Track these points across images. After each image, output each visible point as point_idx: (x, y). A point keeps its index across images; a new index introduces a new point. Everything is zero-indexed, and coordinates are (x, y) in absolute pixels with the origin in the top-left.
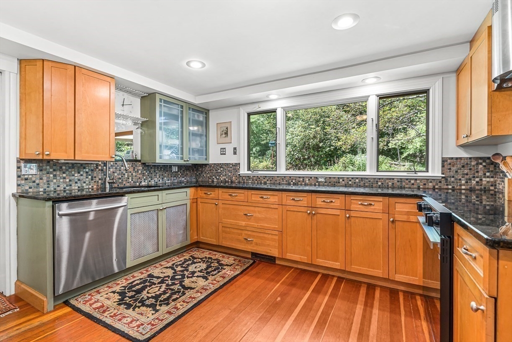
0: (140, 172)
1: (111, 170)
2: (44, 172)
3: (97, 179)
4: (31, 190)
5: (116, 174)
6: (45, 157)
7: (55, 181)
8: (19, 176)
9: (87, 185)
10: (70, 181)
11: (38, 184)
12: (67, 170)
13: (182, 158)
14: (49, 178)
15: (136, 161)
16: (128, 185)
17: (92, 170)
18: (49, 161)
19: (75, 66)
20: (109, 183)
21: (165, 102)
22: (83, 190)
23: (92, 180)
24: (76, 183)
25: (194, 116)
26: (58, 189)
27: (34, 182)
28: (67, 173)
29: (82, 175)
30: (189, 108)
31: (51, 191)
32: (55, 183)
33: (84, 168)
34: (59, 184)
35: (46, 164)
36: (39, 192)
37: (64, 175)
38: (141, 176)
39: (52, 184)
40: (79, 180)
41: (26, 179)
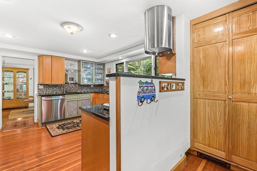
0: (77, 87)
1: (67, 87)
2: (45, 88)
3: (62, 90)
4: (41, 93)
5: (68, 88)
6: (44, 84)
7: (48, 90)
8: (38, 89)
9: (58, 92)
10: (53, 90)
11: (43, 91)
12: (52, 87)
13: (92, 82)
14: (47, 89)
15: (76, 84)
16: (73, 92)
17: (60, 87)
18: (46, 84)
19: (52, 56)
20: (65, 91)
21: (85, 63)
22: (57, 93)
23: (60, 90)
24: (55, 91)
25: (98, 67)
26: (49, 93)
27: (42, 91)
28: (52, 88)
29: (57, 89)
30: (96, 64)
31: (47, 93)
32: (48, 91)
33: (58, 86)
34: (49, 91)
35: (46, 86)
36: (44, 93)
37: (51, 89)
38: (78, 89)
39: (47, 91)
40: (56, 90)
41: (40, 90)
